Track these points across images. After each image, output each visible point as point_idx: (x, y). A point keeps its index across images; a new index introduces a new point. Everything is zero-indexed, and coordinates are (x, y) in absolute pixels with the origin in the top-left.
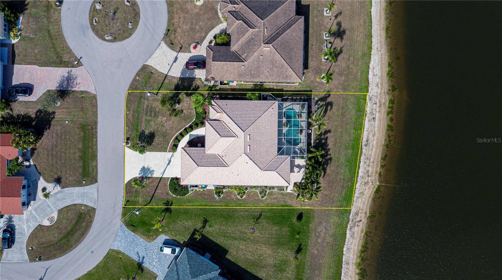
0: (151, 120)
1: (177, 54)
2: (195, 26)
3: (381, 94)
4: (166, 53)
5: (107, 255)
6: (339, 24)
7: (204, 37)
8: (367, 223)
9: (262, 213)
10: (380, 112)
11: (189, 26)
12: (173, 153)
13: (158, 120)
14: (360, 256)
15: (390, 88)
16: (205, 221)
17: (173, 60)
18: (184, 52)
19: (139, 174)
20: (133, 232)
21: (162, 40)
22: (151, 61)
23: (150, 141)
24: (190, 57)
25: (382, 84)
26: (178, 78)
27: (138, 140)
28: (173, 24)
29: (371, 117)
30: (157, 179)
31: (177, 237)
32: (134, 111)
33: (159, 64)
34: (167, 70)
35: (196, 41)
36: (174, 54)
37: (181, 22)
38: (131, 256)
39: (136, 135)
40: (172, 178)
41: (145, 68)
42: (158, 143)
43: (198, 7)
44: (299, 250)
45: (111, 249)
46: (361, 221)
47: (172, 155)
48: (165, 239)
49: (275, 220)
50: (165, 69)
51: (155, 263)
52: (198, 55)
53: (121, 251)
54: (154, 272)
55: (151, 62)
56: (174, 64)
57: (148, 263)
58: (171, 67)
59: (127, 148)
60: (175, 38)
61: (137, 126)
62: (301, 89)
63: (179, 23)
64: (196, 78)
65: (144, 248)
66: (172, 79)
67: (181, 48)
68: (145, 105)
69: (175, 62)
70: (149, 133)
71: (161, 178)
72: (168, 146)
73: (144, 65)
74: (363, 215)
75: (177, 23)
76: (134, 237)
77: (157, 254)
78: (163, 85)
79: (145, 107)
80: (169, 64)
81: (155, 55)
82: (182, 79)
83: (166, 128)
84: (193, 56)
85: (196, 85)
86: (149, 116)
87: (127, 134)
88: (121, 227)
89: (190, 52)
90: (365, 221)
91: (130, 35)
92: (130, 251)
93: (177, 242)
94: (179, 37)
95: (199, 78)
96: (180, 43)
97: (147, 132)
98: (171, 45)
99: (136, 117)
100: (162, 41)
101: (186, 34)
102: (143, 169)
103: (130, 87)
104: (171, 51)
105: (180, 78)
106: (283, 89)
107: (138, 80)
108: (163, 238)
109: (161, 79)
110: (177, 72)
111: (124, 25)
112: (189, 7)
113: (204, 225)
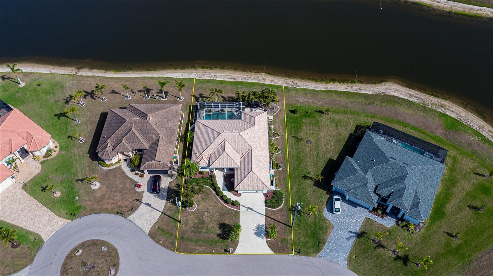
0: (207, 227)
1: (143, 204)
2: (119, 188)
3: (196, 73)
4: (140, 213)
5: (355, 272)
6: (140, 91)
7: (130, 180)
8: (294, 78)
9: (293, 135)
10: (210, 73)
11: (117, 194)
12: (240, 206)
13: (207, 220)
14: (320, 82)
15: (193, 68)
16: (305, 177)
17: (148, 207)
18: (142, 197)
19: (262, 238)
20: (325, 244)
21: (126, 218)
22: (145, 228)
23: (228, 228)
24: (148, 192)
25: (189, 72)
26: (167, 202)
27: (227, 241)
28: (113, 209)
29: (214, 77)
30: (267, 221)
31: (323, 200)
32: (196, 246)
33: (150, 220)
34: (157, 213)
35: (133, 187)
36: (142, 206)
37: (112, 201)
38: (351, 245)
39: (222, 243)
40: (265, 206)
41: (152, 235)
42: (230, 220)
43: (101, 186)
44: (321, 112)
45: (348, 268)
46: (293, 82)
47: (243, 206)
48: (328, 211)
49: (297, 127)
50: (156, 214)
51: (354, 220)
52: (147, 185)
53: (347, 256)
54: (363, 221)
55: (147, 229)
56: (152, 206)
57: (355, 227)
58: (154, 209)
59: (235, 252)
60: (126, 207)
61: (212, 242)
62: (188, 111)
63: (112, 204)
64: (169, 186)
65: (340, 232)
66: (167, 208)
67: (138, 200)
68: (190, 234)
69: (151, 205)
70: (220, 229)
71: (266, 216)
72: (233, 210)
73: (148, 235)
74: (288, 81)
75: (113, 205)
76: (330, 242)
77: (344, 219)
78: (171, 216)
79: (192, 234)
80: (152, 211)
81: (140, 225)
82: (168, 199)
83: (215, 212)
84: (147, 189)
85: (176, 187)
86: (202, 229)
87: (220, 252)
88: (322, 257)
89: (143, 192)
90: (292, 80)
91: (115, 249)
92: (346, 246)
93: (329, 200)
94: (127, 203)
95: (169, 184)
96: (132, 201)
97: (219, 231)
98: (133, 209)
99: (203, 243)
100: (128, 218)
101: (125, 196)
102: (258, 234)
103: (170, 249)
104: (139, 209)
105: (167, 200)
106: (186, 123)
107: (164, 241)
108: (326, 214)
109: (165, 218)
110: (160, 204)
111: (102, 256)
112: (99, 194)
113: (309, 178)
